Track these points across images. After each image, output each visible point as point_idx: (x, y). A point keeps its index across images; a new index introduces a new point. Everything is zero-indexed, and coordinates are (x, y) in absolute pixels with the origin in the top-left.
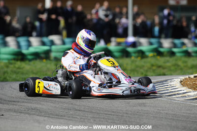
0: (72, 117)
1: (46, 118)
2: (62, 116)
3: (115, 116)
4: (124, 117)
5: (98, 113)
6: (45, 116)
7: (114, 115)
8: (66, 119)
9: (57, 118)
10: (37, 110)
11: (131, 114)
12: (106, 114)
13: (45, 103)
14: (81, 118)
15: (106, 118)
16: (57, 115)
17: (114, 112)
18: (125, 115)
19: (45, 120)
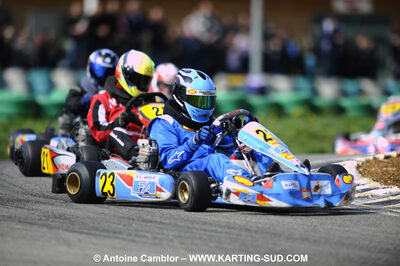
0: (137, 235)
1: (83, 237)
2: (115, 232)
3: (223, 235)
4: (243, 238)
5: (188, 228)
6: (81, 233)
7: (221, 232)
8: (124, 239)
9: (105, 236)
10: (66, 219)
11: (256, 232)
12: (205, 230)
14: (154, 238)
15: (205, 237)
16: (104, 231)
17: (220, 226)
18: (244, 233)
19: (80, 241)
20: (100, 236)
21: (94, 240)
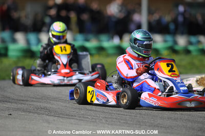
0: (83, 117)
1: (56, 118)
2: (72, 116)
3: (127, 116)
4: (138, 118)
5: (110, 113)
6: (55, 116)
8: (77, 119)
10: (47, 109)
11: (144, 115)
12: (119, 114)
13: (55, 103)
14: (92, 118)
15: (119, 118)
16: (67, 115)
18: (139, 116)
19: (54, 120)
20: (65, 118)
21: (62, 120)
